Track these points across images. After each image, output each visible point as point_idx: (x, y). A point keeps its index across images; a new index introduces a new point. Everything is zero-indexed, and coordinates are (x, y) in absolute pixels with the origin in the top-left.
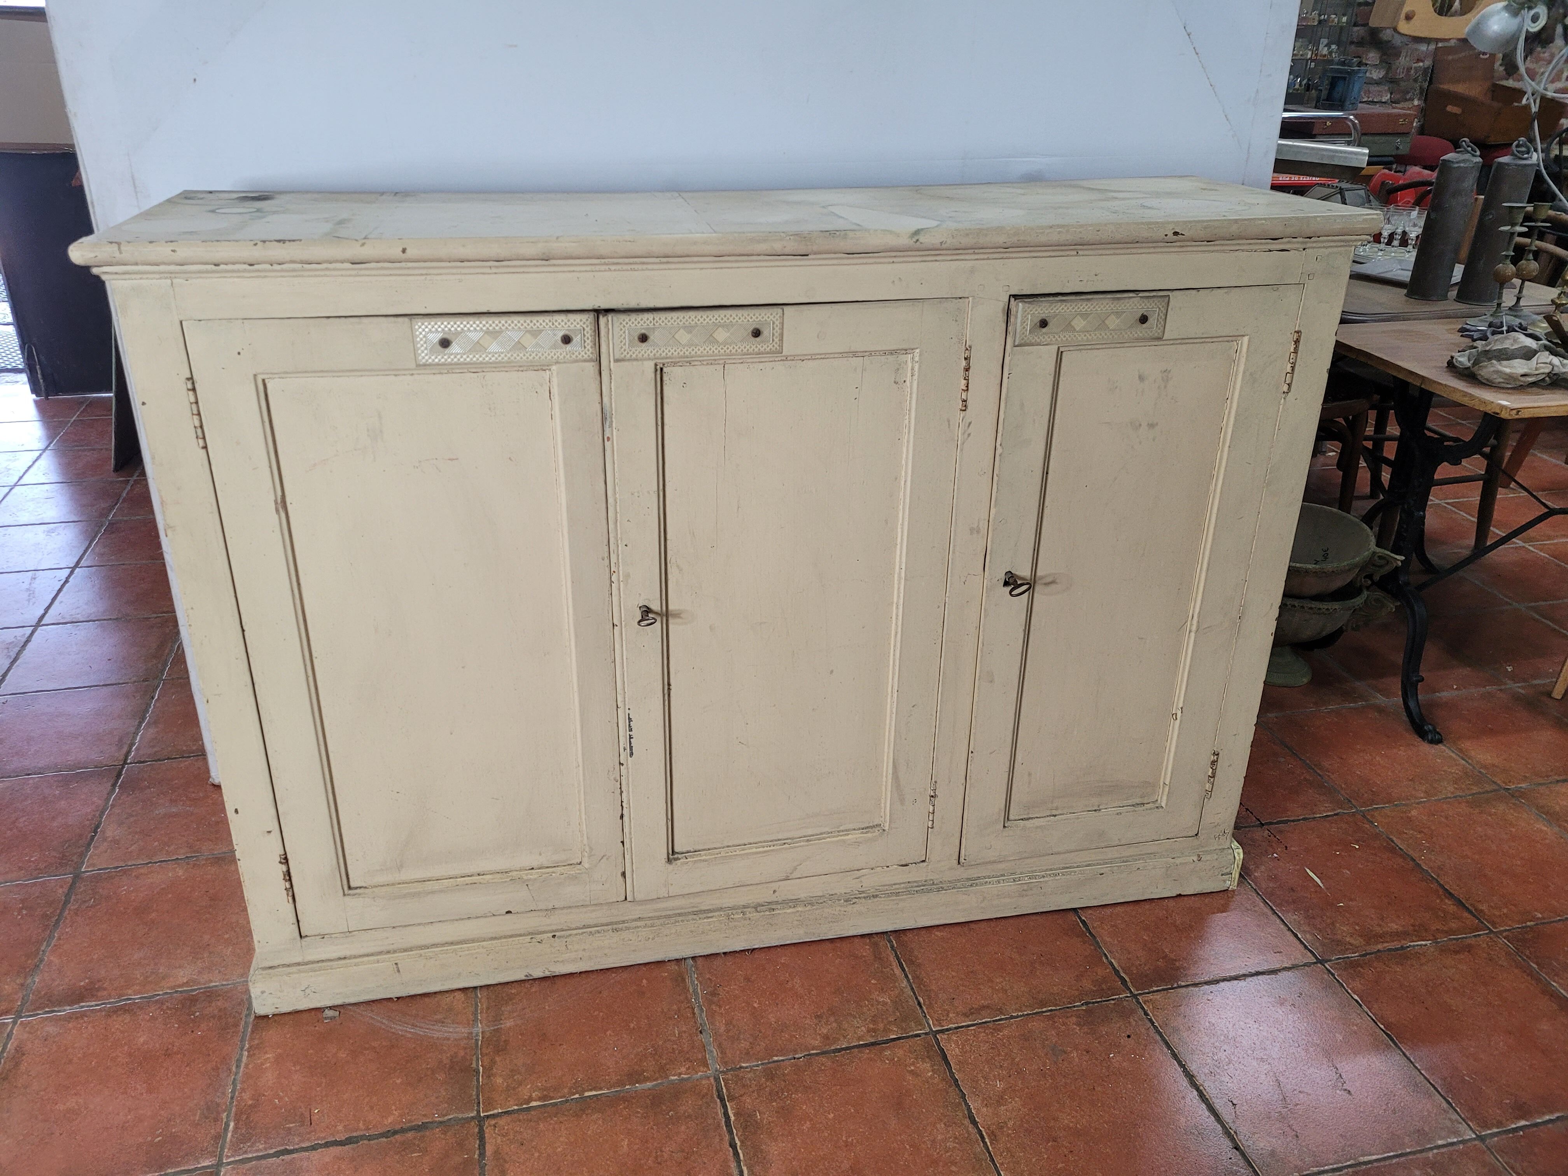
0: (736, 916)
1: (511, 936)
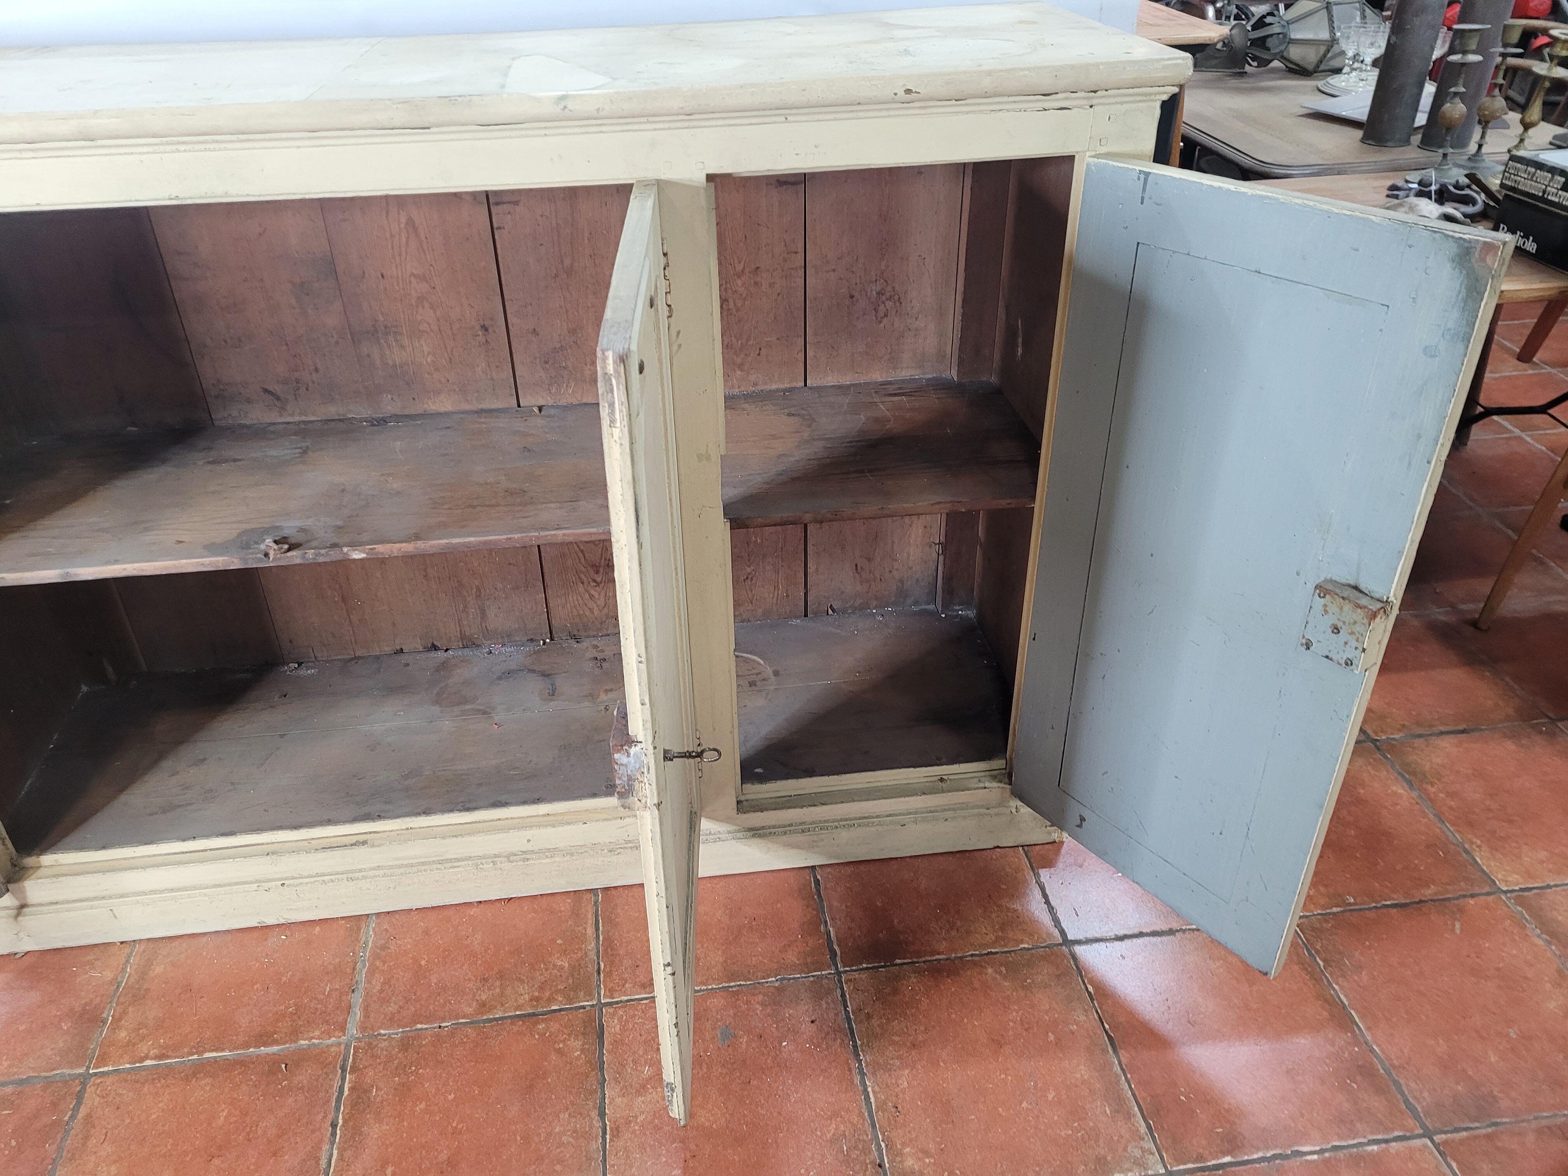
0: (485, 866)
1: (236, 884)
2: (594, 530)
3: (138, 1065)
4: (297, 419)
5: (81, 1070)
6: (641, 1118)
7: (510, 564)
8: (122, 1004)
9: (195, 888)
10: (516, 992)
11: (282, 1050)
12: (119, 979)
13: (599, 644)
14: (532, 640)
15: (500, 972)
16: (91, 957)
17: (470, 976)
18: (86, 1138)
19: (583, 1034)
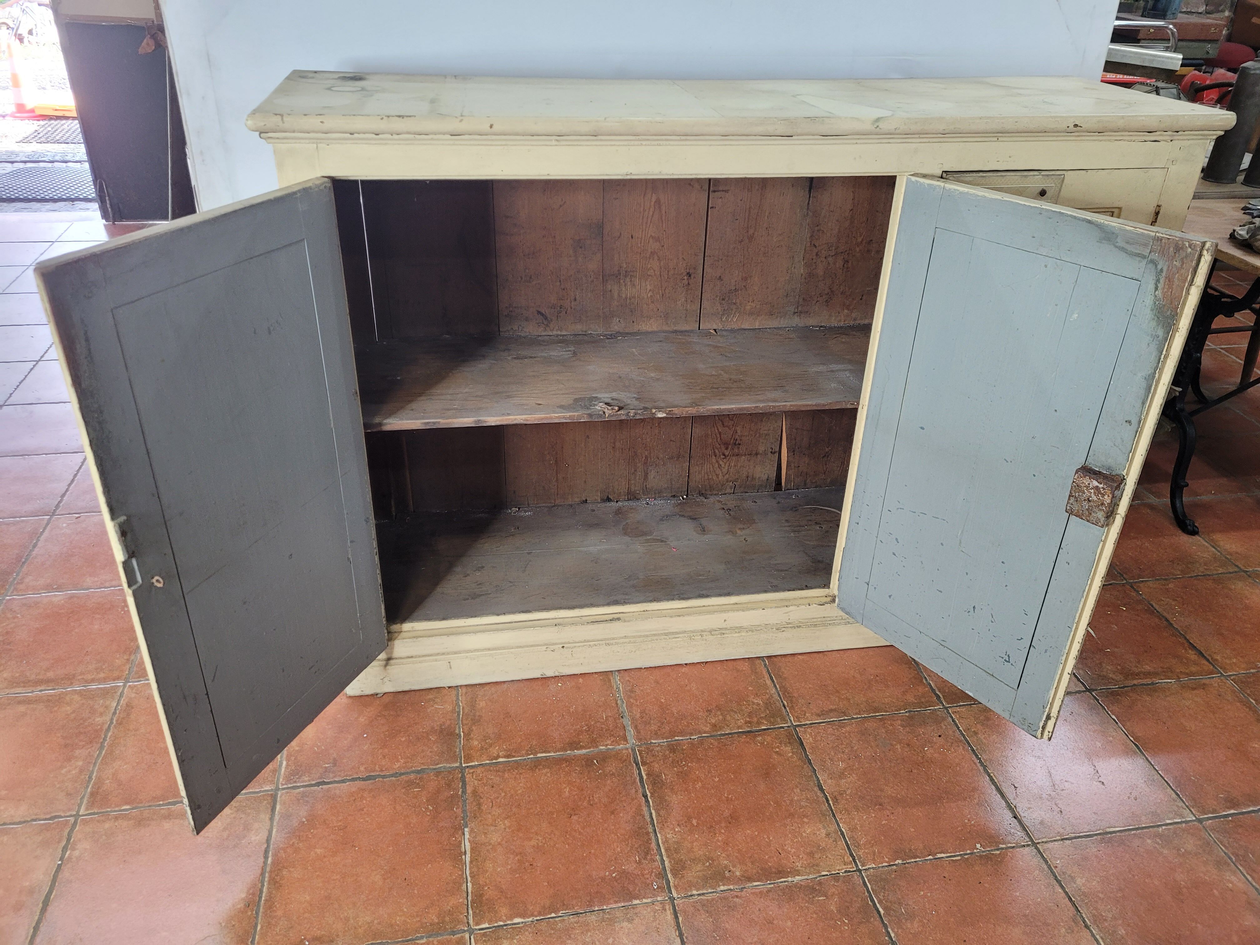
0: (696, 638)
1: (532, 646)
2: (810, 403)
3: (494, 761)
4: (555, 333)
5: (457, 765)
6: (848, 792)
7: (671, 440)
8: (466, 724)
9: (504, 648)
10: (734, 719)
11: (588, 752)
12: (457, 710)
13: (721, 500)
14: (674, 496)
15: (716, 706)
16: (431, 696)
17: (698, 708)
18: (479, 805)
19: (789, 743)
